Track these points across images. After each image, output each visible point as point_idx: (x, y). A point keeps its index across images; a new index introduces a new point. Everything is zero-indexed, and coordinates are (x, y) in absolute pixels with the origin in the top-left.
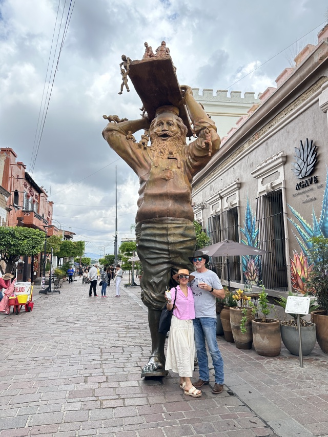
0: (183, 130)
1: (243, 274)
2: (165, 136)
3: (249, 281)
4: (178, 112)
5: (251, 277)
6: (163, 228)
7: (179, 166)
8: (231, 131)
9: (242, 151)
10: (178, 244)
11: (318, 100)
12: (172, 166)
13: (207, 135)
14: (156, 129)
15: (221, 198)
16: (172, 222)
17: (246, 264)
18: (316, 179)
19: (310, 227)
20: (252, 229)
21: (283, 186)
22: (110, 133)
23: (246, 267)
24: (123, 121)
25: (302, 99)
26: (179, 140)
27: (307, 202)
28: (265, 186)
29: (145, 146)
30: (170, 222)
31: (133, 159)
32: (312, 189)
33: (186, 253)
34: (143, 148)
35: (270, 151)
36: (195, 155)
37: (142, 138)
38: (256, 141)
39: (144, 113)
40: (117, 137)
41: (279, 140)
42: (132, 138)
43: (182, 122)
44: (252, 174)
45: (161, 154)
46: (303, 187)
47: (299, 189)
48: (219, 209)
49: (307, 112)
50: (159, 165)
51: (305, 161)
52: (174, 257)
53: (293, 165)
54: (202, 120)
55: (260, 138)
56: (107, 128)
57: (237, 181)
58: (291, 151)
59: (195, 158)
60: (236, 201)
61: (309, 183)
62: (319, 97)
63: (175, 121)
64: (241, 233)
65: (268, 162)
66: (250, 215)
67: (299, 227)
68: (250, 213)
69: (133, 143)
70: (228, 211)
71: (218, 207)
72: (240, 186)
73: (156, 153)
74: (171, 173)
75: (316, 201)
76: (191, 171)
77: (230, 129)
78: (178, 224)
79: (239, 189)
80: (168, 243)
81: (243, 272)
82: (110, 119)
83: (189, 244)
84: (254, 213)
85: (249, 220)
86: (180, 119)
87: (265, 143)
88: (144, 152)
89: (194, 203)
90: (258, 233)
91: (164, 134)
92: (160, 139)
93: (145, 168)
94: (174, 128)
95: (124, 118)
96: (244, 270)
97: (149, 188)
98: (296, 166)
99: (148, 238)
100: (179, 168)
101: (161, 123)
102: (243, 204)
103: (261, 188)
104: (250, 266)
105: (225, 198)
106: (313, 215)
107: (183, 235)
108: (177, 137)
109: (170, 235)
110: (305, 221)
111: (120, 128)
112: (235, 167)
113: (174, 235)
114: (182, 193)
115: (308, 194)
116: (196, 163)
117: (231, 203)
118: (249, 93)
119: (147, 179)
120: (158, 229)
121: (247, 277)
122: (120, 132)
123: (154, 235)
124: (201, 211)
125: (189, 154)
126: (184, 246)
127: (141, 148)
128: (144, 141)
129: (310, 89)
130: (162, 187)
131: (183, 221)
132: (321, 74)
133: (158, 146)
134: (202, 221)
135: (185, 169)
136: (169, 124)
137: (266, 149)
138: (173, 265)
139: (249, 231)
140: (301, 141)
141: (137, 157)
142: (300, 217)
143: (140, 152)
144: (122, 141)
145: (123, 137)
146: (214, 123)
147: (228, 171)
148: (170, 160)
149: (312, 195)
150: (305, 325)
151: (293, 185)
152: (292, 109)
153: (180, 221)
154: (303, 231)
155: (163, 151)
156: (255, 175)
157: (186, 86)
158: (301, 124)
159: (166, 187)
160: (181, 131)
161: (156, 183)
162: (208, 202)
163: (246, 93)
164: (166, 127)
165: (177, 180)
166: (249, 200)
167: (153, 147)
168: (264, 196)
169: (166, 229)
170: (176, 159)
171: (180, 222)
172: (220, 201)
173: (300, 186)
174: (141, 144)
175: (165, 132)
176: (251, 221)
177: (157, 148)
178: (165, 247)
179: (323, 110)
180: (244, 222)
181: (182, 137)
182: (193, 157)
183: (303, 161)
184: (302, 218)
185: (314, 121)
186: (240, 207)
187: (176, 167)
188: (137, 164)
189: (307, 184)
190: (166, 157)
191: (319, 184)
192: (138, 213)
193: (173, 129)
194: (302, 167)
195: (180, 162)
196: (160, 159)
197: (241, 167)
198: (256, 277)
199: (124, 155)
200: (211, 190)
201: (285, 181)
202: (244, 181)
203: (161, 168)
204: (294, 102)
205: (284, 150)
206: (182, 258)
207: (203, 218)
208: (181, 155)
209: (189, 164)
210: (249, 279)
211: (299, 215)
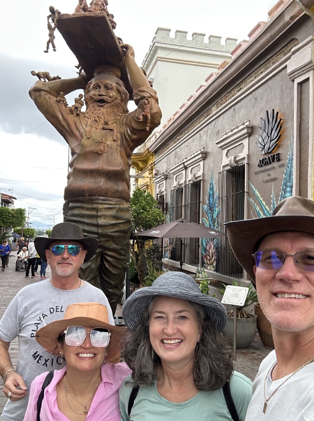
0: (123, 96)
1: (202, 258)
2: (102, 101)
3: (207, 266)
4: (119, 74)
5: (209, 261)
6: (93, 209)
7: (115, 138)
8: (200, 88)
9: (209, 115)
10: (109, 227)
11: (286, 67)
12: (106, 139)
13: (146, 106)
14: (92, 93)
15: (186, 168)
16: (104, 202)
17: (205, 246)
18: (279, 156)
19: (268, 209)
20: (214, 207)
21: (246, 161)
22: (37, 94)
23: (205, 250)
24: (54, 79)
25: (273, 61)
26: (118, 107)
27: (267, 181)
28: (229, 159)
29: (78, 112)
30: (101, 202)
31: (63, 126)
32: (273, 168)
33: (118, 237)
34: (75, 114)
35: (237, 118)
36: (133, 128)
37: (76, 102)
38: (224, 105)
39: (81, 71)
40: (45, 98)
41: (246, 107)
42: (63, 101)
43: (122, 87)
44: (217, 143)
45: (97, 124)
46: (265, 165)
47: (262, 166)
48: (182, 181)
49: (276, 77)
50: (91, 136)
51: (269, 135)
52: (105, 241)
53: (258, 137)
54: (142, 88)
55: (228, 102)
56: (34, 88)
57: (202, 150)
58: (257, 122)
59: (134, 131)
60: (200, 173)
61: (271, 161)
62: (287, 63)
63: (114, 85)
64: (203, 211)
65: (234, 131)
66: (213, 191)
67: (258, 208)
68: (213, 188)
69: (64, 108)
70: (192, 184)
71: (182, 179)
72: (205, 155)
73: (89, 121)
74: (104, 147)
75: (276, 182)
76: (129, 145)
77: (199, 86)
78: (110, 204)
79: (204, 160)
80: (97, 226)
81: (202, 254)
82: (38, 75)
83: (122, 227)
84: (216, 189)
85: (211, 197)
86: (121, 82)
87: (232, 109)
88: (76, 119)
89: (158, 171)
90: (218, 213)
91: (101, 99)
92: (95, 104)
93: (76, 138)
94: (113, 93)
95: (56, 76)
96: (203, 252)
97: (79, 162)
98: (260, 139)
99: (76, 219)
100: (114, 141)
101: (97, 87)
102: (207, 178)
103: (226, 161)
104: (209, 249)
105: (190, 169)
106: (272, 196)
107: (115, 217)
108: (116, 104)
109: (100, 216)
110: (264, 203)
111: (49, 88)
112: (201, 132)
113: (105, 216)
114: (117, 170)
115: (269, 173)
116: (134, 137)
117: (194, 175)
118: (231, 39)
119: (77, 151)
120: (88, 209)
121: (206, 261)
122: (50, 93)
123: (83, 216)
124: (164, 182)
125: (127, 125)
126: (117, 229)
127: (73, 114)
128: (78, 105)
129: (281, 51)
130: (94, 162)
131: (116, 201)
132: (292, 36)
133: (93, 113)
134: (164, 193)
135: (122, 142)
136: (106, 87)
137: (233, 116)
138: (103, 250)
139: (211, 209)
140: (267, 112)
141: (68, 125)
142: (260, 198)
143: (71, 118)
144: (51, 104)
145: (53, 99)
146: (155, 93)
147: (194, 137)
148: (104, 131)
149: (273, 174)
150: (246, 316)
151: (255, 162)
152: (262, 72)
153: (113, 201)
154: (261, 213)
155: (97, 119)
156: (219, 145)
157: (127, 45)
158: (269, 91)
159: (98, 162)
160: (122, 96)
161: (87, 156)
162: (172, 172)
163: (228, 39)
164: (103, 91)
165: (112, 154)
166: (213, 173)
167: (88, 113)
168: (228, 171)
169: (96, 210)
170: (111, 130)
171: (113, 203)
172: (184, 172)
173: (263, 163)
174: (73, 108)
175: (101, 98)
176: (213, 197)
177: (92, 115)
178: (94, 229)
179: (290, 78)
180: (207, 198)
181: (122, 105)
182: (131, 129)
183: (268, 134)
184: (262, 199)
185: (282, 89)
186: (203, 180)
187: (111, 139)
188: (68, 133)
189: (270, 161)
190: (101, 126)
191: (281, 163)
192: (65, 189)
193: (111, 95)
194: (265, 141)
195: (117, 134)
196: (94, 129)
197: (207, 134)
198: (214, 261)
199: (53, 120)
200: (176, 157)
201: (249, 155)
202: (209, 150)
203: (94, 140)
204: (264, 65)
205: (250, 119)
206: (114, 242)
207: (166, 190)
208: (119, 125)
209: (127, 136)
210: (207, 263)
211: (259, 195)
